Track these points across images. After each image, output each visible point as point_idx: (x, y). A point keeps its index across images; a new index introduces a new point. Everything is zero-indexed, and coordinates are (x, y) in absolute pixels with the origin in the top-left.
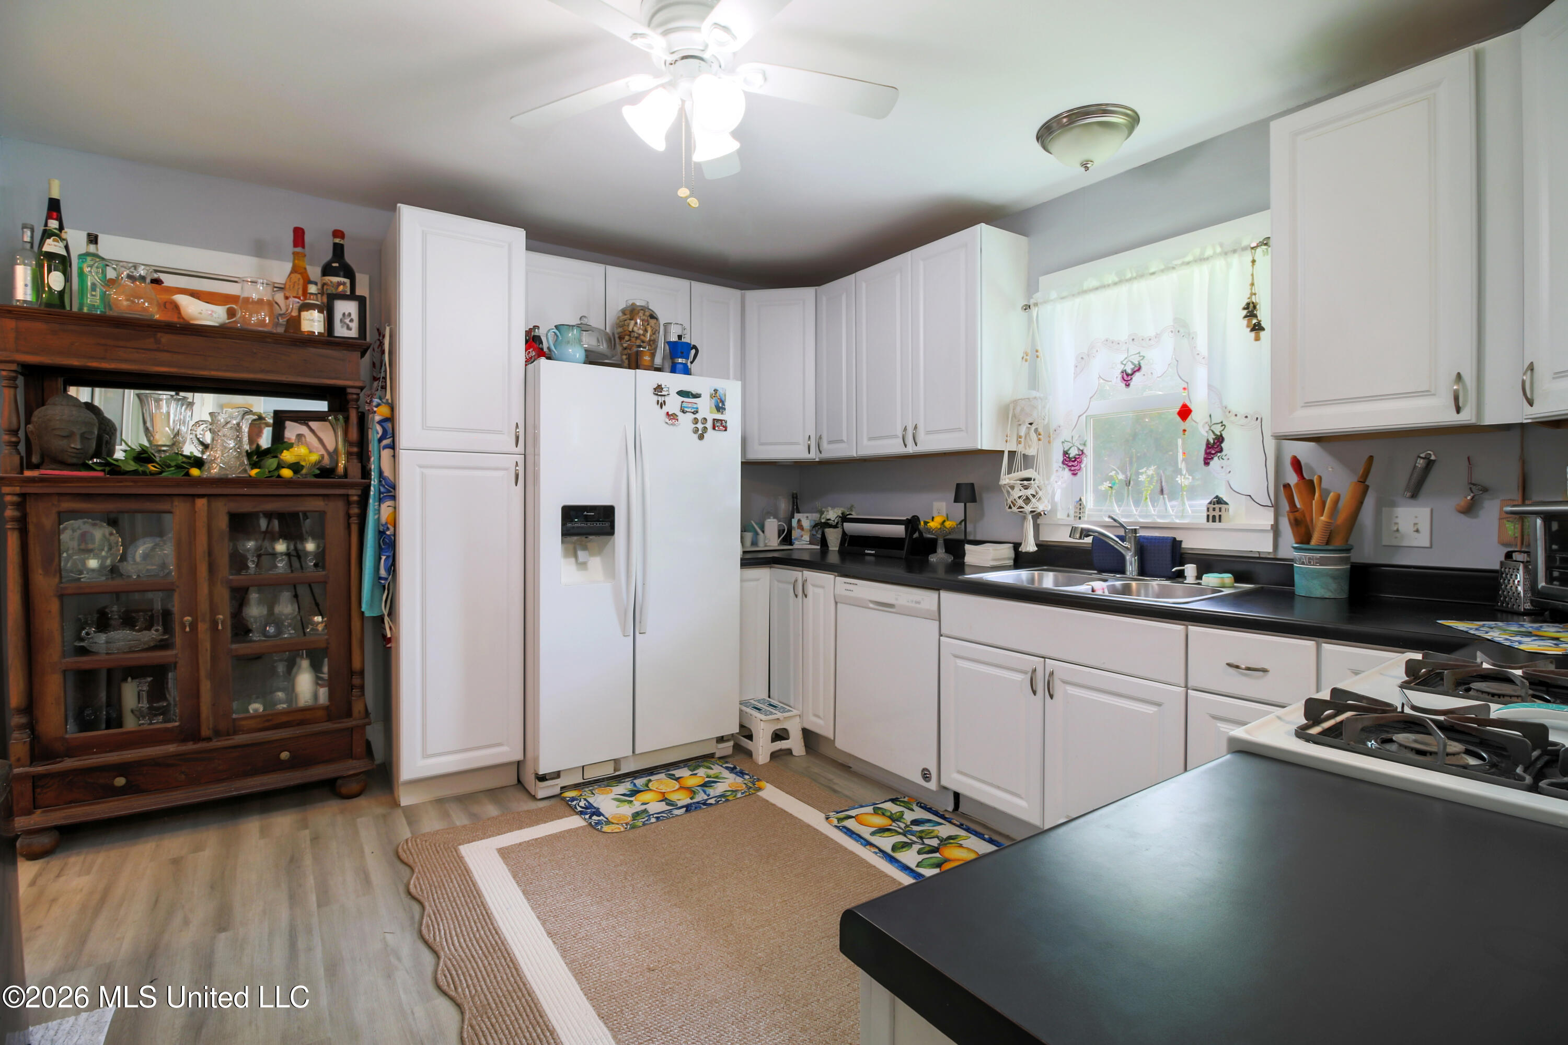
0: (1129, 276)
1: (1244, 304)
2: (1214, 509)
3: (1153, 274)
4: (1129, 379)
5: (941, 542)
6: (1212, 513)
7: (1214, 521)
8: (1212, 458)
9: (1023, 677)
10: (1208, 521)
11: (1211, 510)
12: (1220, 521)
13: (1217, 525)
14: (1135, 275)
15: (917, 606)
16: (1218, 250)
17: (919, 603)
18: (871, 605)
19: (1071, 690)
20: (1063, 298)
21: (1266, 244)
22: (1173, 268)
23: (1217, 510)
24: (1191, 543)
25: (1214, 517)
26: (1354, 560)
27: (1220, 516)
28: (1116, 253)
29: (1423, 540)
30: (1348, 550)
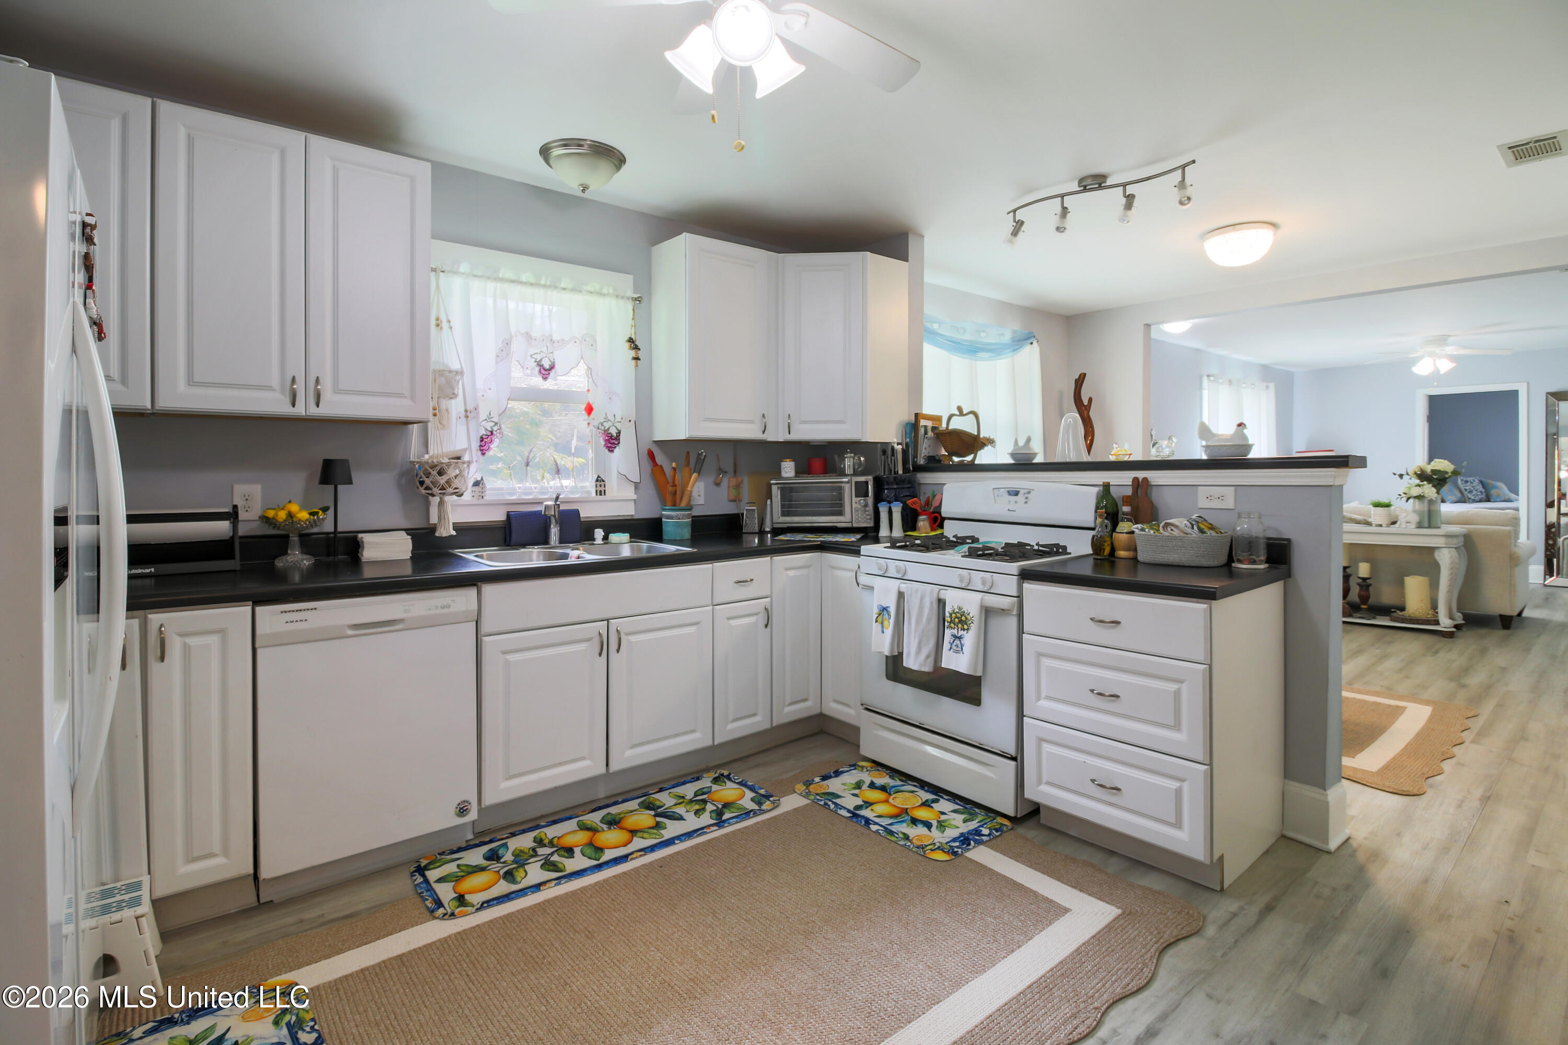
0: (543, 282)
1: (627, 338)
2: (600, 486)
3: (564, 289)
4: (547, 373)
5: (295, 539)
6: (599, 489)
7: (601, 495)
8: (615, 447)
9: (587, 645)
10: (597, 494)
11: (598, 486)
12: (605, 494)
13: (603, 497)
14: (548, 283)
15: (446, 611)
16: (611, 291)
17: (448, 607)
18: (350, 632)
19: (633, 638)
20: (475, 276)
21: (639, 301)
22: (580, 291)
23: (603, 486)
24: (588, 512)
25: (601, 491)
26: (693, 514)
27: (605, 491)
28: (511, 252)
29: (701, 501)
30: (690, 509)
